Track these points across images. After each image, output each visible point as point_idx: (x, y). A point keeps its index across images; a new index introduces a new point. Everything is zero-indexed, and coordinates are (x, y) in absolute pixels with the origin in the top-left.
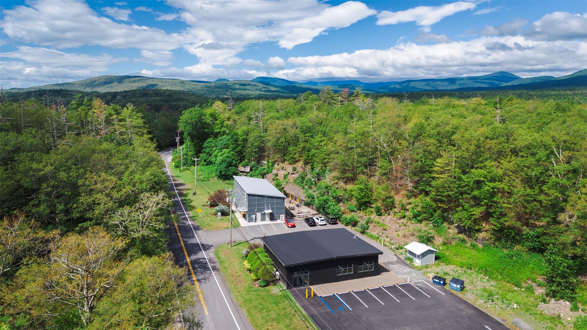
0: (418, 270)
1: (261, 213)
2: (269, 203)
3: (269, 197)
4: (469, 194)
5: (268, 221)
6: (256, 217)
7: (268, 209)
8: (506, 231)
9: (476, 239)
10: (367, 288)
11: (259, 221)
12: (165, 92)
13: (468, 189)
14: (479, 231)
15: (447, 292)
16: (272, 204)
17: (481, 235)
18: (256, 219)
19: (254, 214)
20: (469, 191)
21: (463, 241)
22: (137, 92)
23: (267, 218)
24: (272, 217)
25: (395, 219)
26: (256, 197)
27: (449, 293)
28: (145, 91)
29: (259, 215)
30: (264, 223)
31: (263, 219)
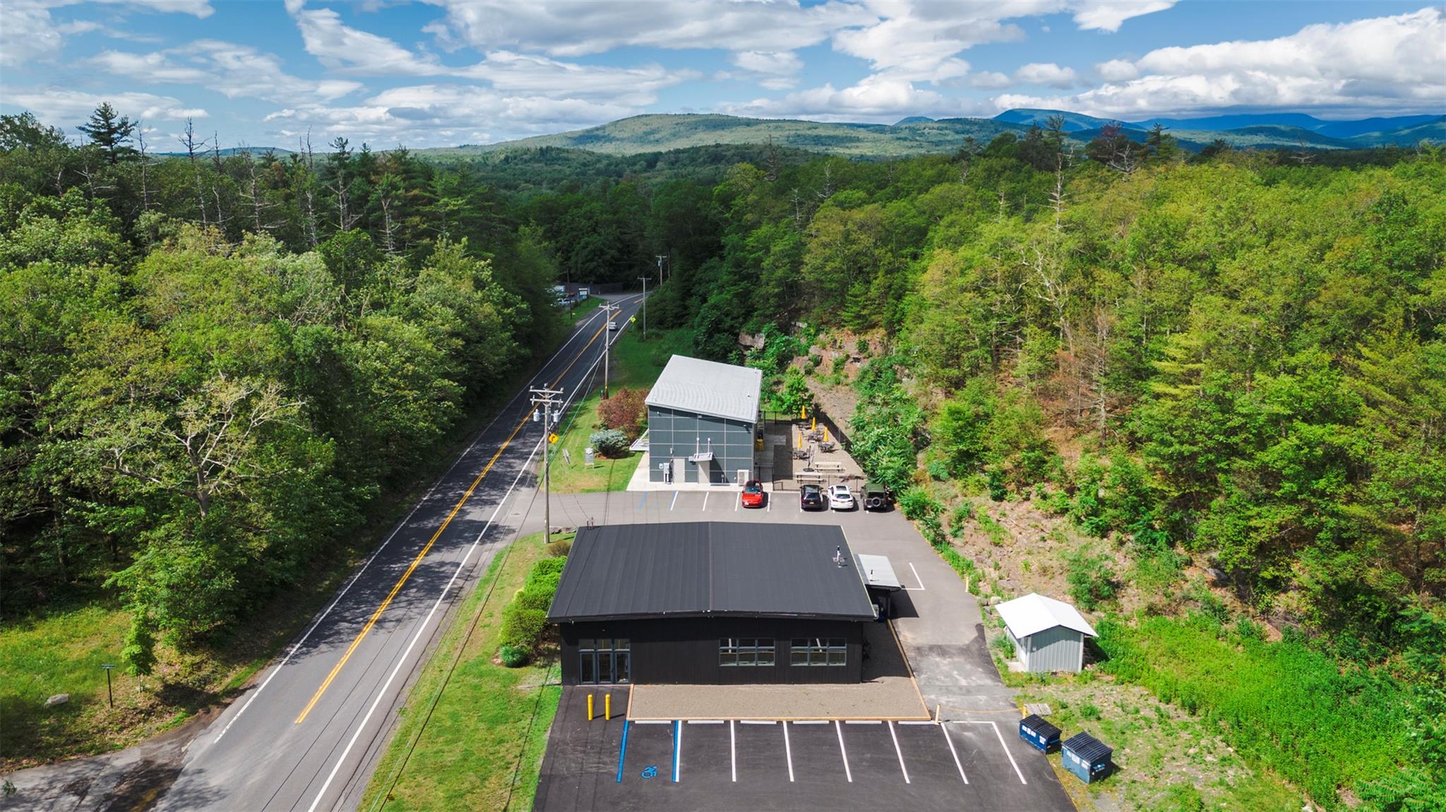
0: (1008, 686)
1: (686, 460)
2: (708, 435)
3: (707, 418)
4: (1251, 457)
5: (704, 484)
6: (671, 469)
7: (703, 450)
8: (1361, 598)
9: (1266, 612)
10: (790, 718)
11: (680, 482)
12: (761, 152)
13: (1246, 441)
14: (1276, 585)
15: (1041, 777)
16: (717, 438)
17: (1282, 602)
18: (671, 475)
19: (667, 461)
20: (1250, 449)
21: (1220, 613)
22: (701, 153)
23: (703, 475)
24: (717, 474)
25: (1037, 514)
26: (672, 416)
27: (1045, 781)
28: (719, 149)
29: (679, 464)
30: (692, 486)
31: (691, 476)
